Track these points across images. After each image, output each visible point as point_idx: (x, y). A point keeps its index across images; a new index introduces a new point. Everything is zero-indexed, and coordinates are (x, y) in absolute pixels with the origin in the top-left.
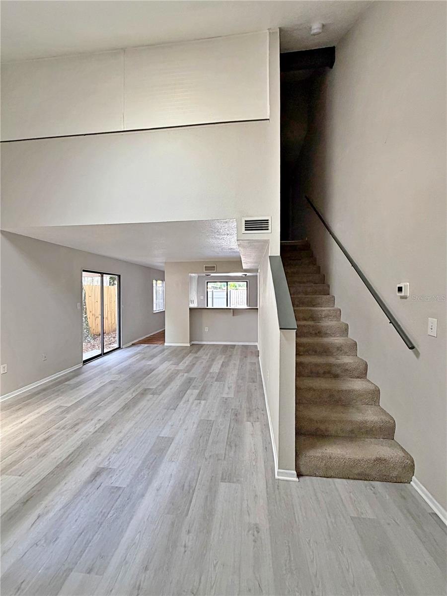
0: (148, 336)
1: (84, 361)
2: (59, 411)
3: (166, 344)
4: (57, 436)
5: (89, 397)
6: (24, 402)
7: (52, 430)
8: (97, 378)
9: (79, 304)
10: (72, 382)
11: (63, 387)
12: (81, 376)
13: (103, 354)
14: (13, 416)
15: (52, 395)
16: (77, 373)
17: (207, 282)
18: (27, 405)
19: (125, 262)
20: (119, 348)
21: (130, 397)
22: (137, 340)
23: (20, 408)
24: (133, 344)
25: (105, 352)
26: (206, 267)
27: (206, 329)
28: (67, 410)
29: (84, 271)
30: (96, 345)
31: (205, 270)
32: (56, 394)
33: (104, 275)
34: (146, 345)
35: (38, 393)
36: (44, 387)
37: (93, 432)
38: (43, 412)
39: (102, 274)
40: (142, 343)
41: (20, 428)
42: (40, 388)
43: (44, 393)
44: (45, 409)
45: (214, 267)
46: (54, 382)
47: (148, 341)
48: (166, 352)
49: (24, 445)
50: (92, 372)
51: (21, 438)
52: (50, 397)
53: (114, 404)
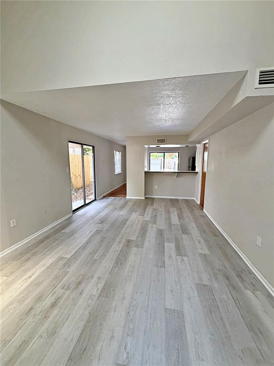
0: (112, 190)
1: (73, 211)
2: (61, 263)
3: (127, 197)
4: (63, 299)
5: (84, 247)
6: (32, 250)
7: (59, 291)
8: (85, 227)
9: (67, 168)
10: (67, 230)
11: (61, 235)
12: (73, 224)
13: (85, 205)
14: (23, 268)
15: (54, 244)
16: (69, 222)
17: (150, 153)
18: (34, 254)
19: (97, 136)
20: (95, 200)
21: (118, 249)
22: (106, 194)
23: (29, 258)
24: (103, 197)
25: (86, 203)
26: (158, 140)
27: (156, 187)
28: (68, 263)
29: (70, 142)
30: (78, 196)
31: (158, 142)
32: (56, 243)
33: (84, 145)
34: (113, 198)
35: (42, 241)
36: (47, 234)
37: (97, 296)
38: (48, 264)
39: (82, 145)
40: (110, 196)
41: (29, 286)
42: (44, 236)
43: (47, 241)
44: (49, 260)
45: (164, 140)
46: (53, 230)
47: (113, 194)
48: (130, 204)
49: (33, 312)
50: (80, 221)
51: (29, 300)
52: (51, 246)
53: (107, 257)
